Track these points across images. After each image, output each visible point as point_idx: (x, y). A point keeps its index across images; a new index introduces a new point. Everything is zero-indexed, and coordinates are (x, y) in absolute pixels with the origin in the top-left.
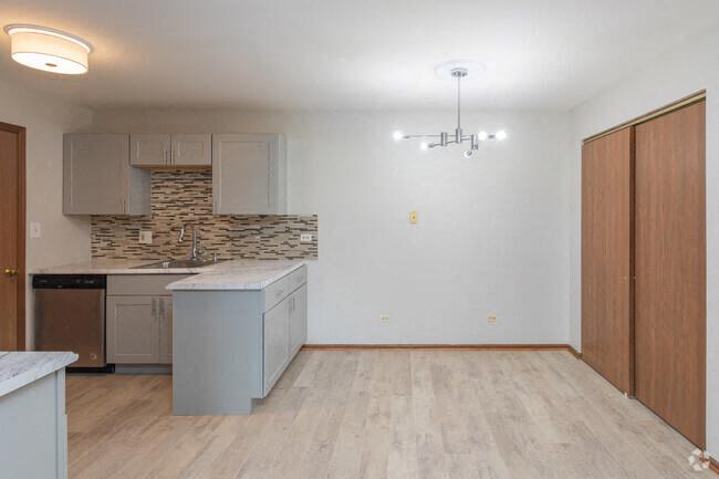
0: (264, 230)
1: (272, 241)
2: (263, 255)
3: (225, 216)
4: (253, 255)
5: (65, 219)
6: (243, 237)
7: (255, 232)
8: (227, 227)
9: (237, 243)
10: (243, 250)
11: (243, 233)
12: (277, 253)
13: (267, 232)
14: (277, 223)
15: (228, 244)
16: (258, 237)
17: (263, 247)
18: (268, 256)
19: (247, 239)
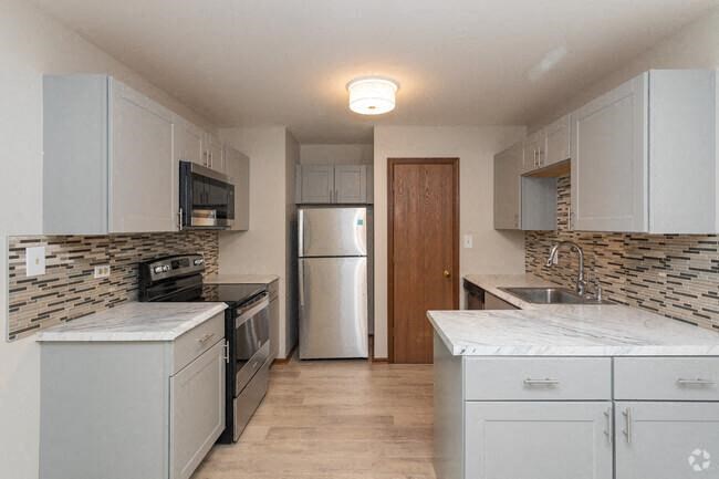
0: (672, 263)
1: (687, 286)
2: (670, 309)
3: (619, 234)
4: (657, 305)
5: (496, 233)
6: (640, 270)
7: (658, 264)
8: (621, 251)
9: (633, 279)
10: (642, 293)
11: (642, 264)
12: (696, 313)
13: (678, 267)
14: (697, 251)
15: (623, 279)
16: (663, 274)
17: (669, 293)
18: (679, 312)
19: (646, 275)
